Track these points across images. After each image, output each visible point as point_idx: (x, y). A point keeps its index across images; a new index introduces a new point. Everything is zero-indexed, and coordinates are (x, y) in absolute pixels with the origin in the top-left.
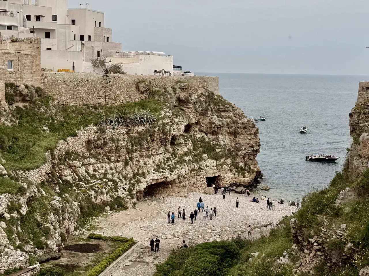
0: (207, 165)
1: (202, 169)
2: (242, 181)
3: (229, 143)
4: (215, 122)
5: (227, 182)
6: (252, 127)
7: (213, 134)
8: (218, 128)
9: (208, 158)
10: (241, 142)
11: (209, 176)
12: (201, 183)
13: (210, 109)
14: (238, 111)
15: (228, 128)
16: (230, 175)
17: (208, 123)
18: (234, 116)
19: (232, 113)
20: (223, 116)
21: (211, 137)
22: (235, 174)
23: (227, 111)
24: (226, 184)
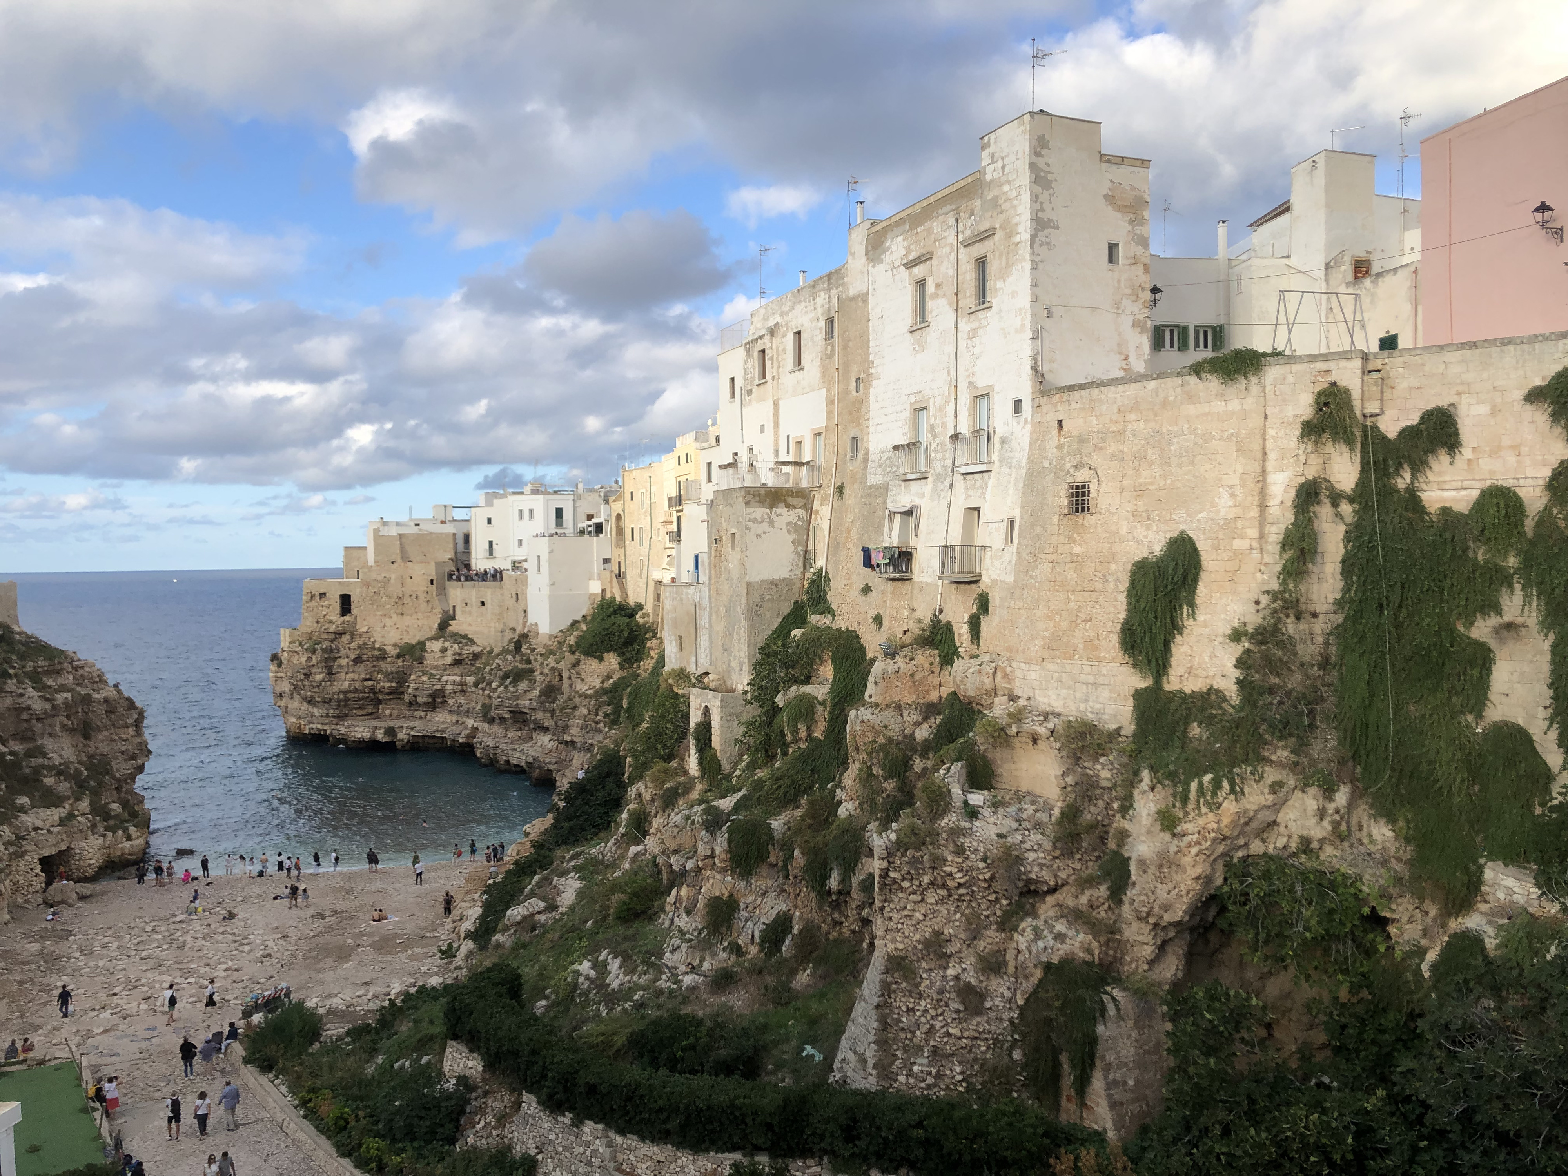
0: (34, 824)
1: (23, 838)
2: (127, 851)
3: (73, 758)
4: (33, 706)
5: (91, 862)
6: (129, 709)
7: (23, 739)
8: (38, 720)
9: (33, 806)
10: (104, 748)
11: (46, 853)
12: (29, 876)
13: (11, 671)
14: (88, 669)
15: (68, 717)
16: (95, 841)
17: (9, 709)
18: (77, 685)
19: (71, 677)
20: (50, 687)
21: (17, 747)
22: (104, 836)
23: (58, 672)
24: (90, 865)
